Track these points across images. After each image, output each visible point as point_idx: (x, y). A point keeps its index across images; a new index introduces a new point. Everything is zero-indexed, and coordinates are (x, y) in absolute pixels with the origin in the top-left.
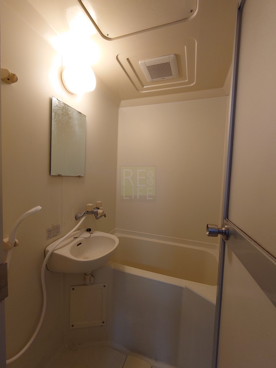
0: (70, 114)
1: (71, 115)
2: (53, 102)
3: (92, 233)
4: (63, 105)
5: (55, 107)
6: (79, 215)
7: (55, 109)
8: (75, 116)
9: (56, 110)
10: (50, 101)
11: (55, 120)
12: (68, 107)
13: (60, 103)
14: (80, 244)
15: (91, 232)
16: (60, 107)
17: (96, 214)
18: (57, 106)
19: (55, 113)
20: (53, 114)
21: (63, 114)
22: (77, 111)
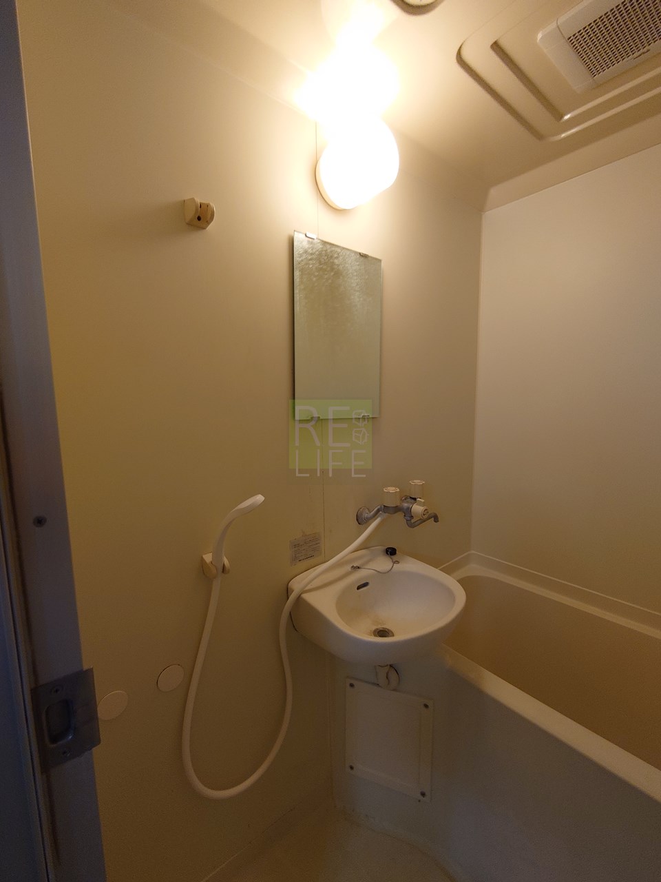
0: (338, 265)
1: (341, 267)
2: (295, 244)
3: (398, 562)
4: (321, 246)
5: (301, 255)
6: (366, 515)
7: (302, 261)
8: (352, 266)
9: (303, 263)
10: (289, 243)
11: (302, 287)
12: (333, 249)
13: (312, 243)
14: (365, 585)
15: (395, 558)
16: (312, 254)
17: (408, 513)
18: (306, 252)
19: (302, 270)
20: (297, 273)
21: (321, 269)
22: (356, 252)
